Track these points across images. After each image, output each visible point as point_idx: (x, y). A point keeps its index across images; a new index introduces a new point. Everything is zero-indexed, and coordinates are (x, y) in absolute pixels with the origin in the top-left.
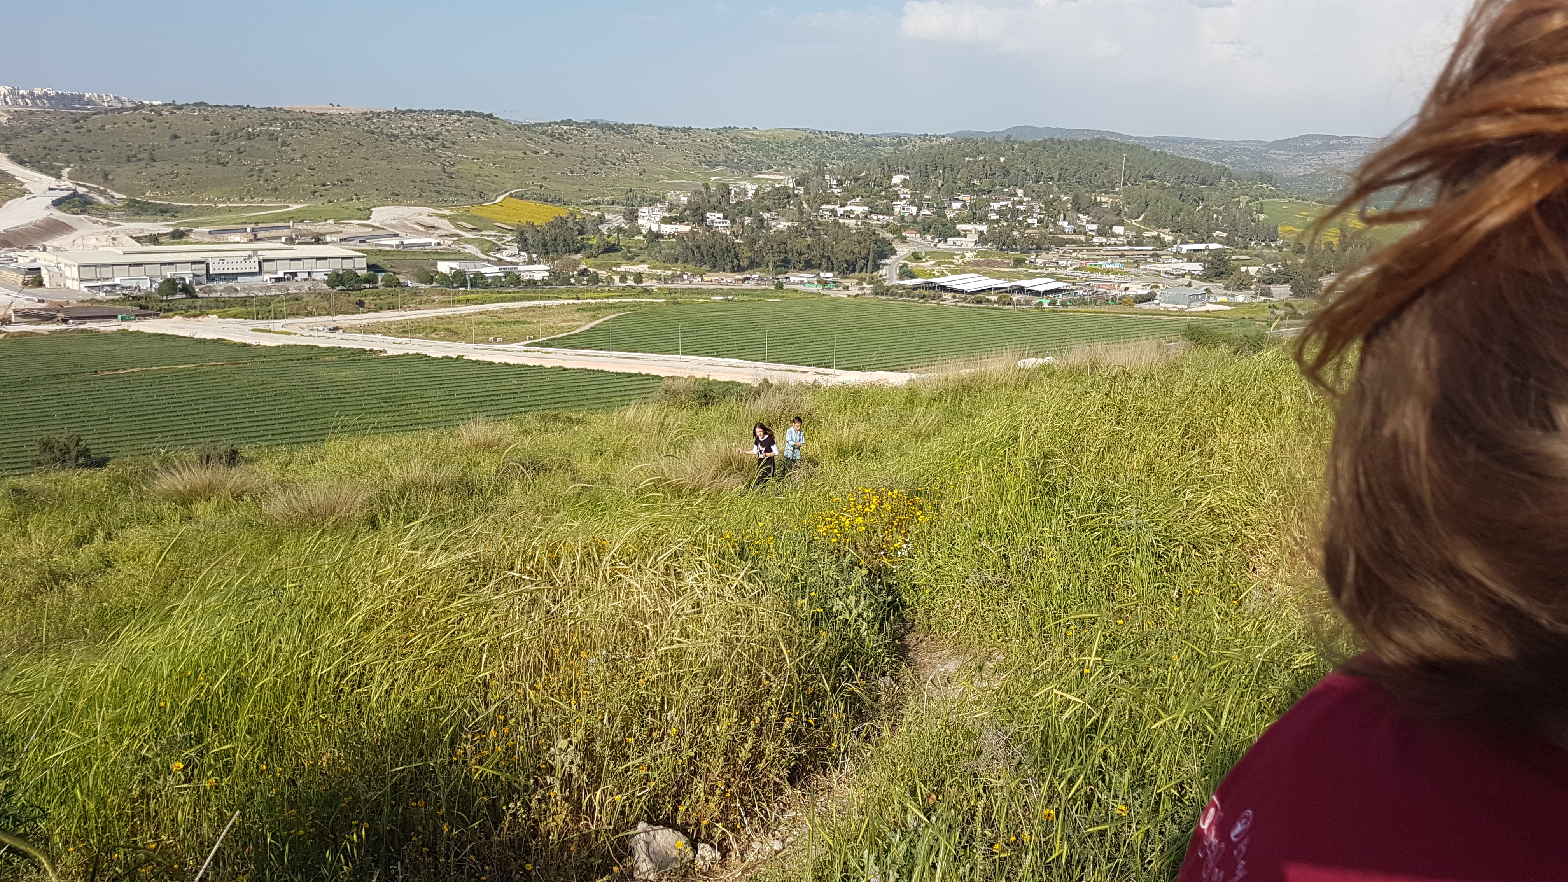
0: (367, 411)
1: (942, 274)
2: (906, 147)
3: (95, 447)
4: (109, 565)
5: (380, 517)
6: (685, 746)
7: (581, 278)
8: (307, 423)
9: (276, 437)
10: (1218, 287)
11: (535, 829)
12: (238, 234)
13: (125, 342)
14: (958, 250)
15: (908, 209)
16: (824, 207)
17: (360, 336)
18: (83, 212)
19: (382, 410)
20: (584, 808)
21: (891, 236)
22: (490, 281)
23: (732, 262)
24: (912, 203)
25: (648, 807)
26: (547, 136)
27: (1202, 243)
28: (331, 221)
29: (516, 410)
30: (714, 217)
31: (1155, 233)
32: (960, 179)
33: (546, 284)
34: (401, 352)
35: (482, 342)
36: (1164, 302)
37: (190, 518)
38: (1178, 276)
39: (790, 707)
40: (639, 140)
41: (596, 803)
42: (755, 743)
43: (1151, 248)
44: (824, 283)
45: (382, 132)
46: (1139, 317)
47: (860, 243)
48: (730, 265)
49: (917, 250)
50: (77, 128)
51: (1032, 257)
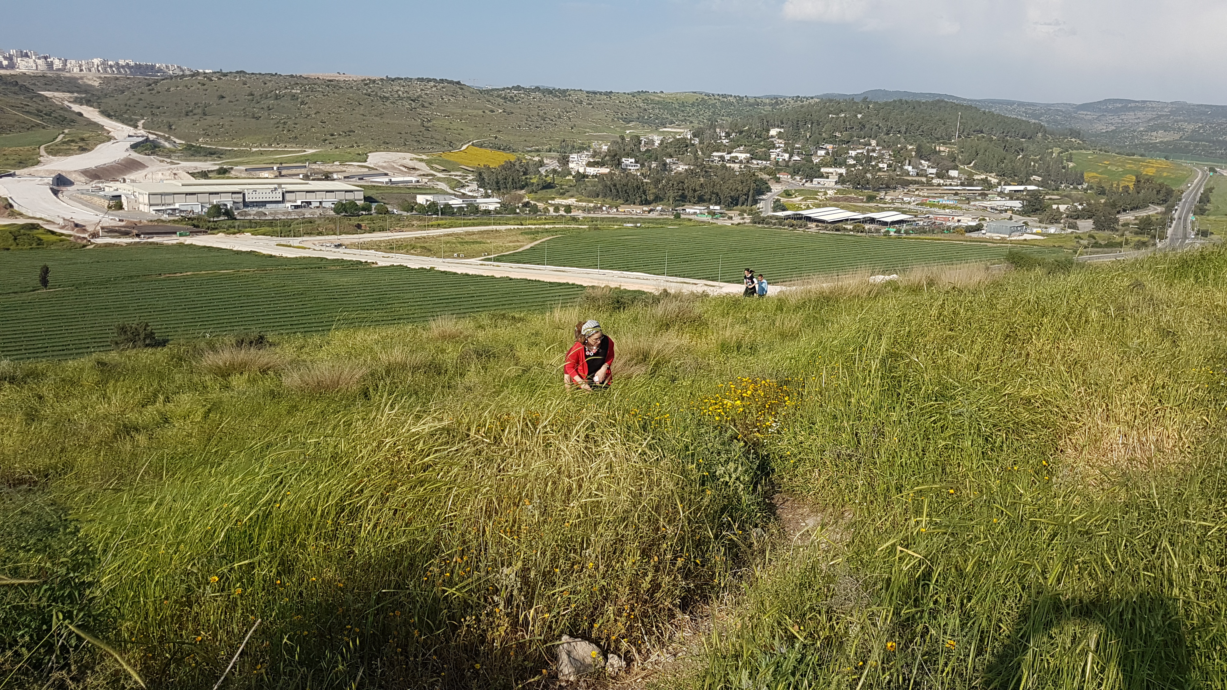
0: (363, 308)
1: (808, 208)
2: (781, 106)
3: (159, 331)
4: (166, 421)
5: (371, 390)
6: (599, 577)
7: (524, 209)
8: (317, 317)
9: (294, 327)
10: (1034, 221)
11: (483, 637)
12: (267, 172)
13: (182, 252)
14: (821, 188)
15: (782, 156)
16: (715, 154)
17: (357, 251)
18: (153, 153)
19: (373, 308)
20: (521, 622)
21: (768, 177)
22: (455, 210)
23: (641, 197)
24: (785, 151)
25: (569, 623)
26: (501, 98)
27: (1021, 185)
28: (337, 163)
29: (473, 310)
30: (628, 161)
31: (983, 177)
32: (825, 132)
33: (497, 213)
34: (388, 264)
35: (449, 257)
36: (990, 232)
37: (227, 387)
38: (1001, 212)
39: (682, 549)
40: (572, 101)
41: (530, 619)
42: (654, 576)
43: (979, 188)
44: (713, 214)
45: (376, 95)
46: (969, 243)
47: (742, 183)
48: (639, 199)
49: (788, 188)
50: (150, 90)
51: (882, 194)
